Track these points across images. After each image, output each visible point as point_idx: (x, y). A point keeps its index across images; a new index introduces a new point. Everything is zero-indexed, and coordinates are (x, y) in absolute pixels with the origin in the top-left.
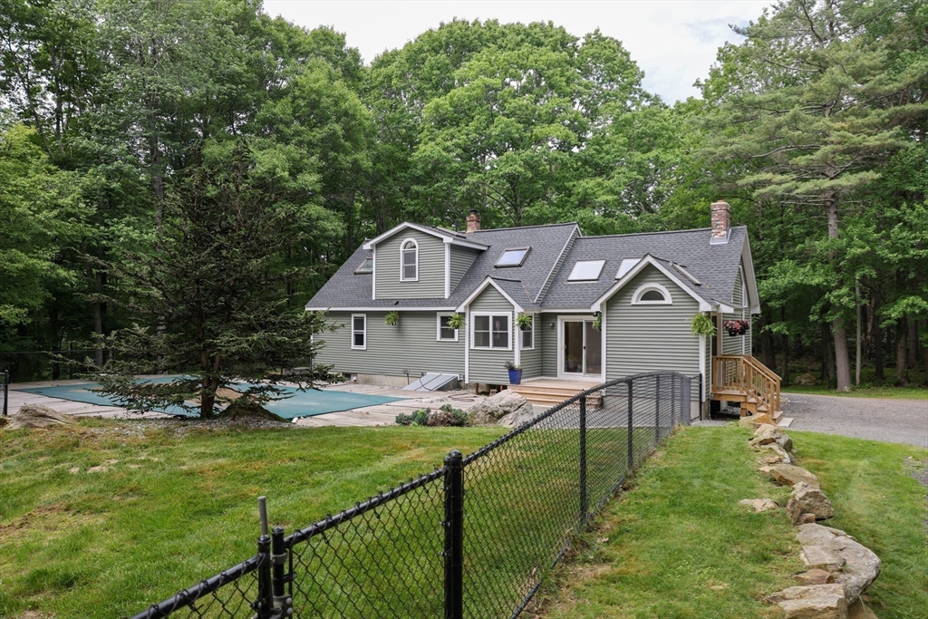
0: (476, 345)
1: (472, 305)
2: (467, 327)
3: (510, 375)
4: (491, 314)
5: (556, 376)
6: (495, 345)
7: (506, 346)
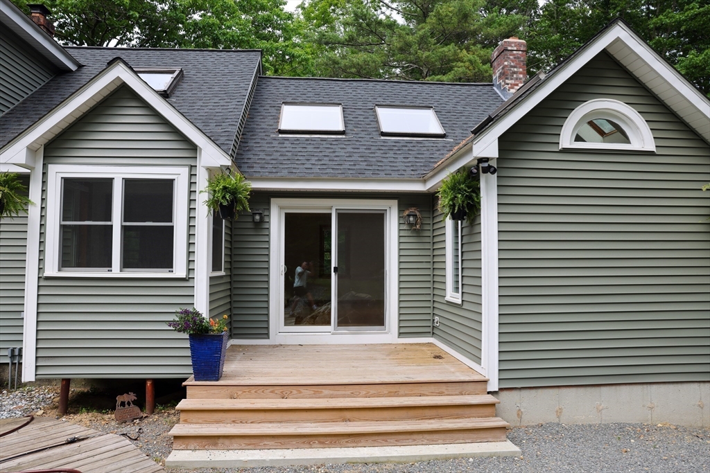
0: (64, 262)
1: (54, 148)
2: (34, 212)
3: (192, 348)
4: (118, 173)
5: (267, 336)
6: (127, 263)
7: (168, 263)
